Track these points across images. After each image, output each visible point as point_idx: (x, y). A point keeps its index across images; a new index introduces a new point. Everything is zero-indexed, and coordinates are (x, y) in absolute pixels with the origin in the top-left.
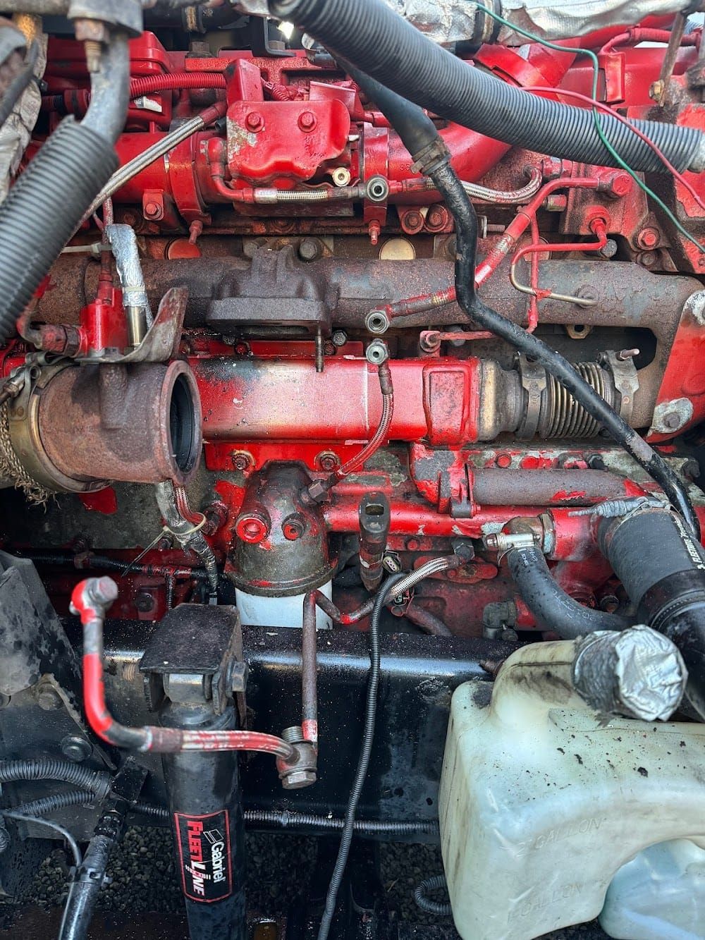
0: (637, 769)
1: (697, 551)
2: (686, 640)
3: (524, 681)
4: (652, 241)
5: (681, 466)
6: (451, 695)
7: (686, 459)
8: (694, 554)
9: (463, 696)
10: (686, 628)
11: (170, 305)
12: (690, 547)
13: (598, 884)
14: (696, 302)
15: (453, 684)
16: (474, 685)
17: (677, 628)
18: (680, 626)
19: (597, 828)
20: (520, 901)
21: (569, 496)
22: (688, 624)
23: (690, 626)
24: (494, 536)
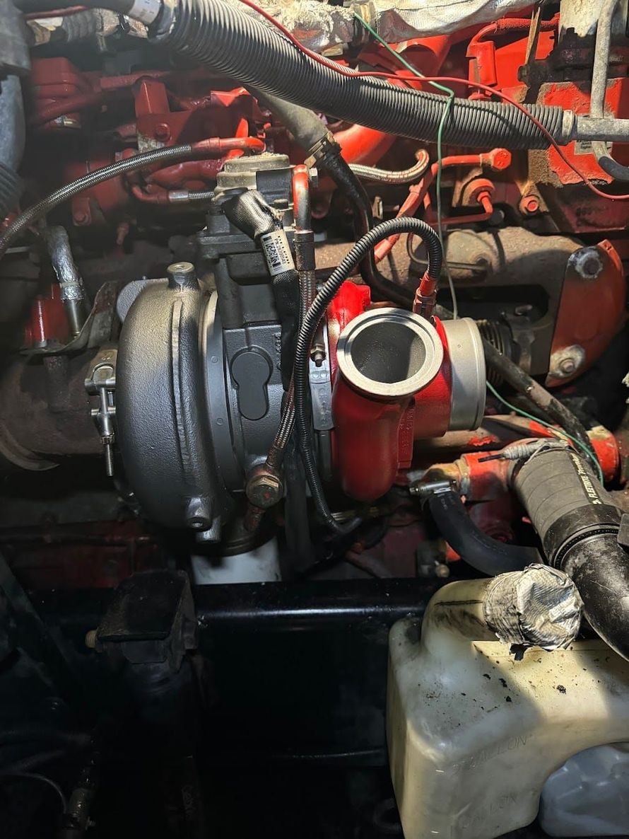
0: (556, 688)
1: (594, 487)
2: (584, 573)
3: (445, 619)
4: (534, 207)
5: (581, 404)
6: (389, 631)
7: (586, 398)
8: (590, 490)
9: (398, 633)
10: (584, 560)
11: (106, 297)
12: (587, 483)
13: (531, 793)
14: (578, 259)
15: (390, 621)
16: (407, 622)
17: (576, 561)
18: (579, 559)
19: (524, 744)
20: (461, 816)
21: (481, 441)
22: (585, 557)
23: (587, 558)
24: (416, 484)
